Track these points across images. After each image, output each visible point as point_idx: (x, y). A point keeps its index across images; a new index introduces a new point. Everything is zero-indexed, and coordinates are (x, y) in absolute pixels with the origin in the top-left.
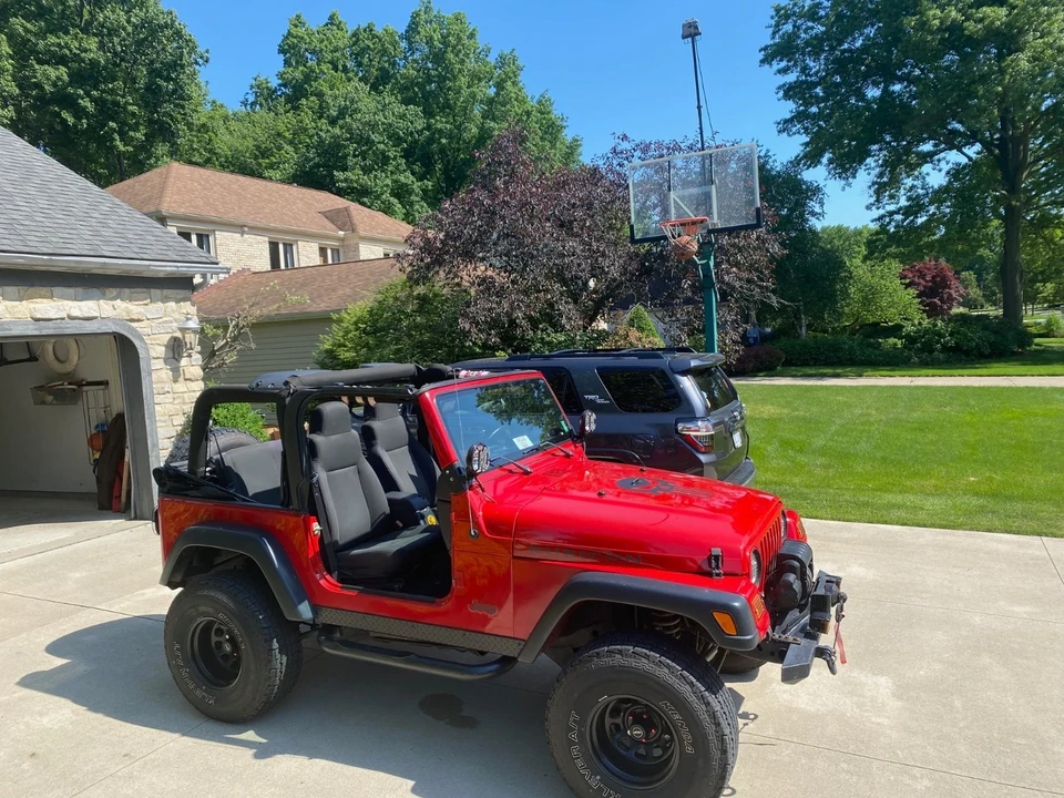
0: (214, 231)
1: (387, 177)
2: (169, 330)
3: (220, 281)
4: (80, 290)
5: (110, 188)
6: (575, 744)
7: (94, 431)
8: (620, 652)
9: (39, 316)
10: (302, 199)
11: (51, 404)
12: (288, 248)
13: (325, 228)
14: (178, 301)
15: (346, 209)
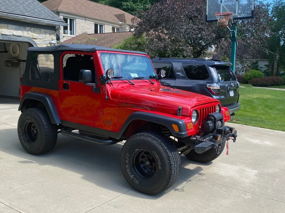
0: (76, 18)
1: (142, 5)
2: (46, 43)
3: (77, 36)
4: (17, 26)
5: (44, 3)
6: (127, 164)
7: (22, 77)
8: (143, 135)
9: (3, 33)
10: (109, 10)
11: (10, 67)
12: (101, 27)
13: (115, 21)
14: (50, 34)
15: (123, 14)
